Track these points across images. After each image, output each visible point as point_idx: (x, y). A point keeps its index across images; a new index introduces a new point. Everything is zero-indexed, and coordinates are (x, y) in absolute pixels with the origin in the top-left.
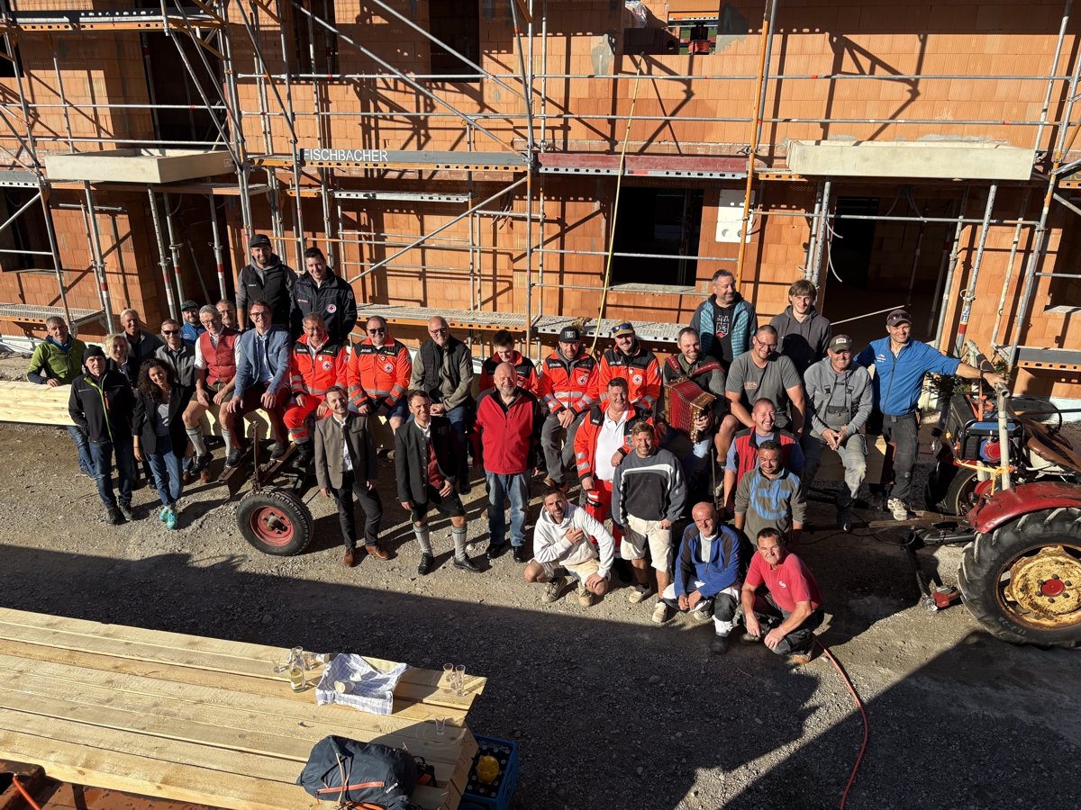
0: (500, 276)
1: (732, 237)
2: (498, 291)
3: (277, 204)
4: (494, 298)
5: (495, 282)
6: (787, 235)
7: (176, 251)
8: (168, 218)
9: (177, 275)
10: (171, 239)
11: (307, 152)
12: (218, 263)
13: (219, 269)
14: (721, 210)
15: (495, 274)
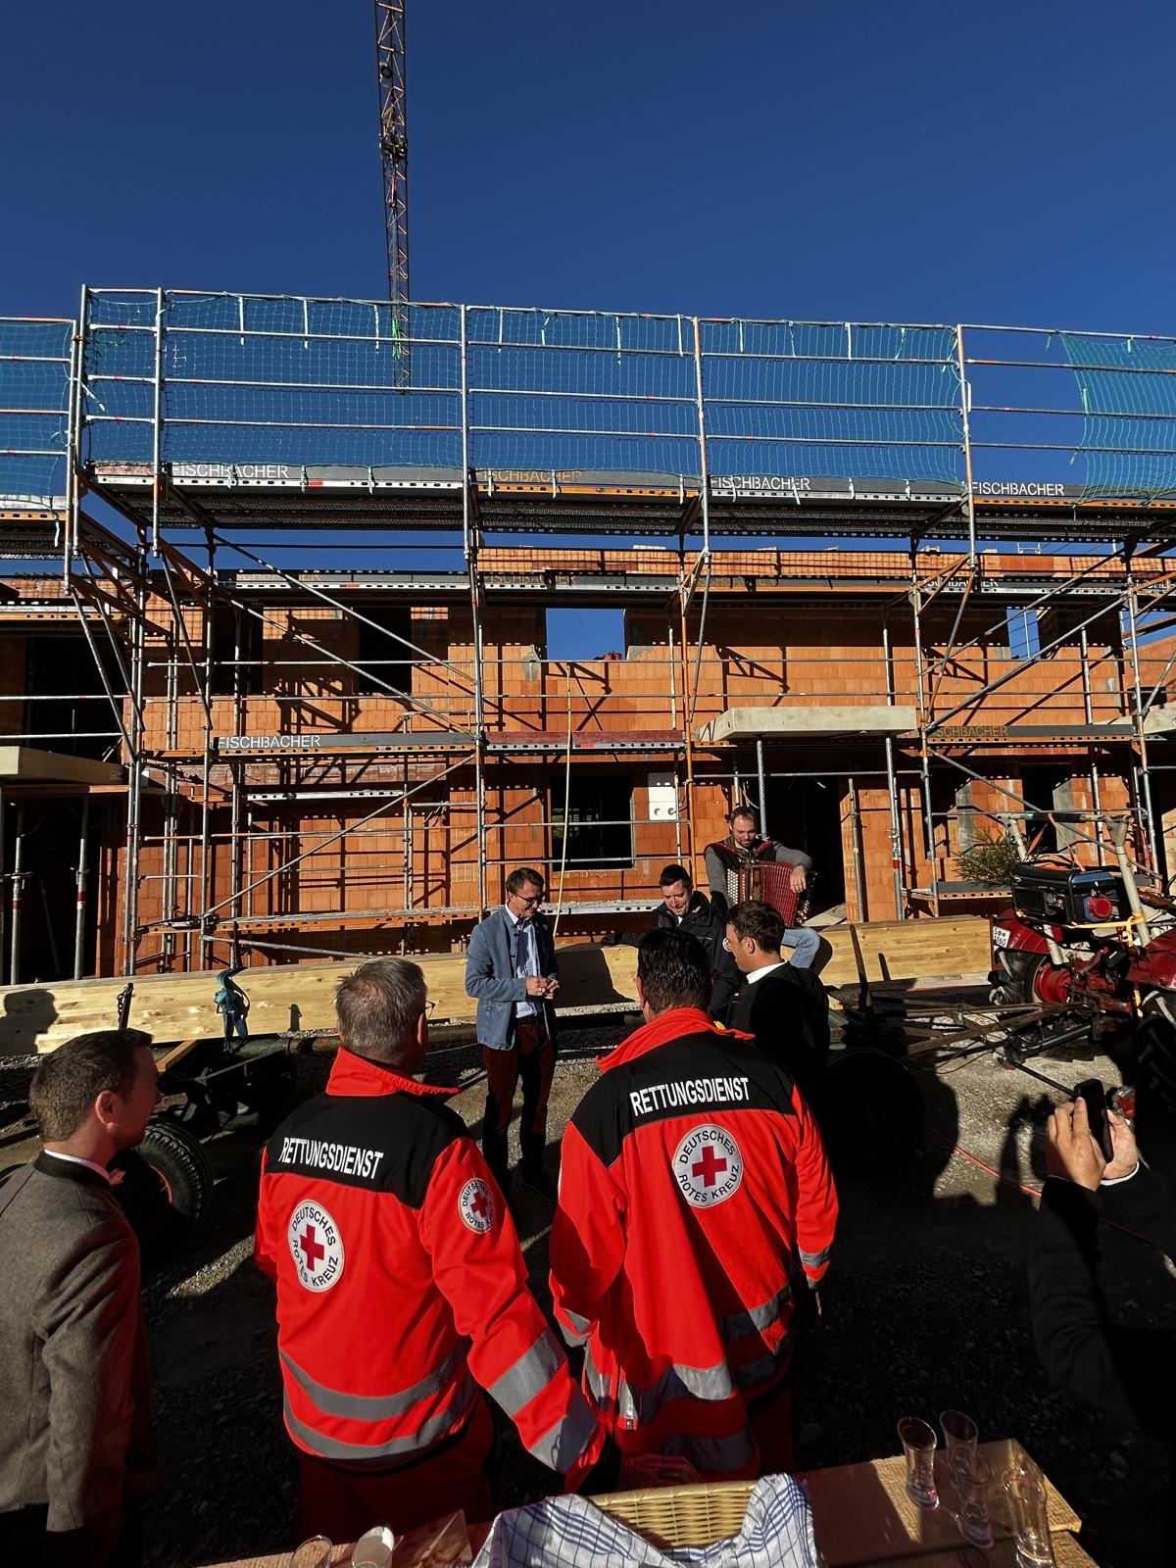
0: (432, 875)
1: (663, 816)
2: (430, 890)
3: (173, 810)
4: (425, 898)
5: (426, 882)
6: (711, 810)
7: (20, 881)
8: (18, 840)
9: (14, 911)
10: (17, 867)
11: (223, 740)
12: (80, 890)
13: (79, 897)
14: (651, 790)
15: (426, 874)
